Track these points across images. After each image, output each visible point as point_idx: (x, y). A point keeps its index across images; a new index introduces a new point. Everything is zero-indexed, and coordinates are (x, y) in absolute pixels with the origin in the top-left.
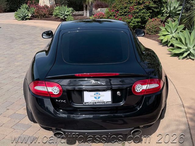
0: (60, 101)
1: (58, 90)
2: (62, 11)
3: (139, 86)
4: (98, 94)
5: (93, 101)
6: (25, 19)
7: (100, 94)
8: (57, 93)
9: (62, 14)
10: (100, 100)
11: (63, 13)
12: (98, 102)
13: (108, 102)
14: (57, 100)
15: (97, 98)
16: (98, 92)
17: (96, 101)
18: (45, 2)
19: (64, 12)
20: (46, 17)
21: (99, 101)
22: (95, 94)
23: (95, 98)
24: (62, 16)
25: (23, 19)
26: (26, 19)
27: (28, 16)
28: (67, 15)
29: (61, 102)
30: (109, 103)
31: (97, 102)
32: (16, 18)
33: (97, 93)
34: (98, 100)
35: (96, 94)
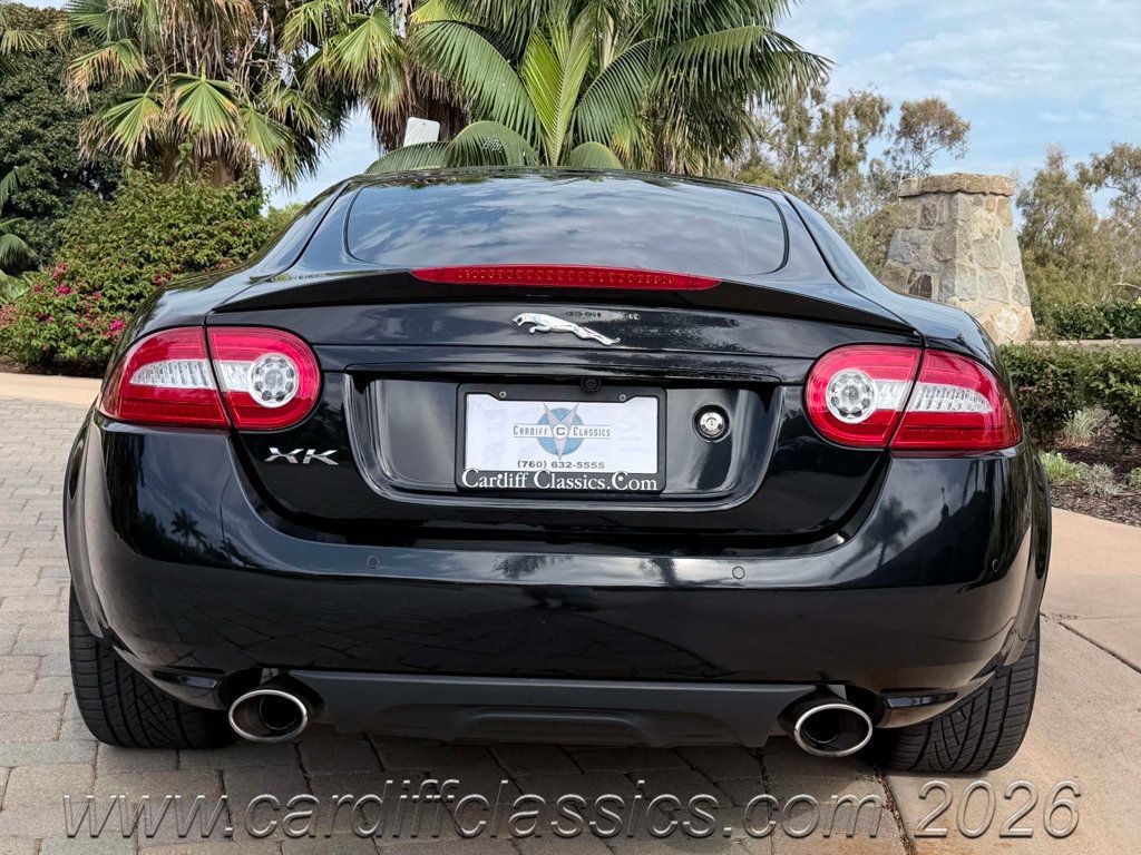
0: (300, 456)
1: (287, 380)
3: (851, 382)
4: (570, 418)
5: (528, 468)
7: (578, 421)
8: (280, 398)
10: (576, 461)
12: (566, 475)
13: (632, 476)
14: (274, 450)
15: (561, 446)
16: (569, 406)
17: (549, 469)
21: (574, 469)
22: (544, 420)
23: (548, 444)
29: (307, 460)
30: (641, 486)
31: (559, 475)
33: (562, 414)
34: (565, 459)
35: (552, 418)
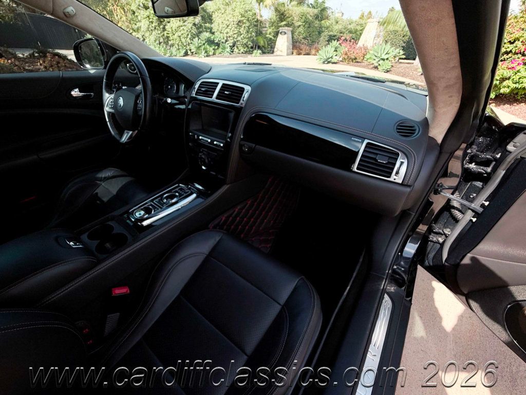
2: (378, 53)
6: (326, 62)
9: (376, 56)
11: (379, 55)
18: (367, 41)
19: (381, 54)
20: (356, 62)
24: (375, 60)
25: (324, 63)
26: (329, 62)
27: (332, 57)
28: (383, 60)
32: (317, 60)
